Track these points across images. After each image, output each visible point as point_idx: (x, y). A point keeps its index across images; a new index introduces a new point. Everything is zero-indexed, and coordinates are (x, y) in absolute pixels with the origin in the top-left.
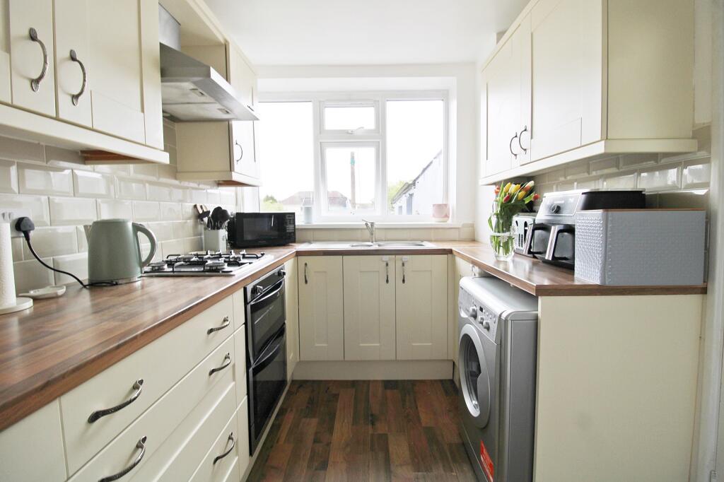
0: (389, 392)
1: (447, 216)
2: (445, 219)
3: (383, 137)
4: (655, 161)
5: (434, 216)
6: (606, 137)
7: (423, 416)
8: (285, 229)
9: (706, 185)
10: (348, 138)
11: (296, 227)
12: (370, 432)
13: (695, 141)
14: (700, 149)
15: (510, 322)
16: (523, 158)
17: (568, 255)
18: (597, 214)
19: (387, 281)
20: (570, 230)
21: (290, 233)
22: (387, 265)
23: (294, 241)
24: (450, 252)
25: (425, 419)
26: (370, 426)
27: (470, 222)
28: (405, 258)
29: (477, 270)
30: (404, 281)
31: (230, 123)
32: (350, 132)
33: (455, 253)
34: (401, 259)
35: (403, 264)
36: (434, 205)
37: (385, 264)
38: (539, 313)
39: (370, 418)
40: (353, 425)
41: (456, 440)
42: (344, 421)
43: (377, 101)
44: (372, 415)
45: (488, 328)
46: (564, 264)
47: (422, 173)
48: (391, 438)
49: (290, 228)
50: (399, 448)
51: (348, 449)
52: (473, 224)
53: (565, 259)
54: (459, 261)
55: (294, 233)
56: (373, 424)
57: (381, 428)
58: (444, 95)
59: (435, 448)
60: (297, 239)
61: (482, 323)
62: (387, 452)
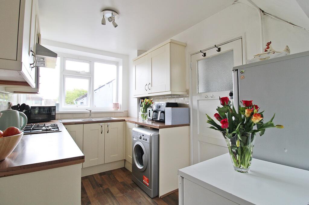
0: (103, 176)
1: (118, 108)
2: (117, 109)
3: (93, 76)
4: (179, 96)
5: (113, 108)
6: (171, 91)
7: (118, 179)
8: (51, 114)
9: (188, 102)
10: (77, 75)
11: (56, 113)
12: (102, 189)
13: (186, 93)
14: (187, 94)
15: (153, 137)
16: (149, 91)
17: (163, 119)
18: (170, 108)
19: (102, 133)
20: (163, 112)
21: (53, 115)
22: (102, 126)
23: (55, 119)
24: (124, 120)
25: (119, 180)
26: (101, 188)
27: (127, 110)
28: (109, 123)
29: (137, 125)
30: (108, 132)
31: (38, 68)
32: (78, 72)
33: (126, 121)
34: (107, 124)
35: (108, 126)
36: (113, 104)
37: (101, 127)
38: (159, 133)
39: (99, 185)
40: (94, 189)
41: (132, 182)
42: (89, 189)
43: (91, 61)
44: (100, 184)
45: (146, 140)
46: (162, 121)
47: (98, 89)
48: (110, 188)
49: (53, 113)
50: (114, 190)
51: (96, 196)
52: (128, 111)
53: (162, 120)
54: (128, 123)
55: (55, 115)
56: (101, 186)
57: (105, 187)
58: (117, 64)
59: (126, 186)
60: (56, 118)
61: (144, 139)
62: (111, 192)
